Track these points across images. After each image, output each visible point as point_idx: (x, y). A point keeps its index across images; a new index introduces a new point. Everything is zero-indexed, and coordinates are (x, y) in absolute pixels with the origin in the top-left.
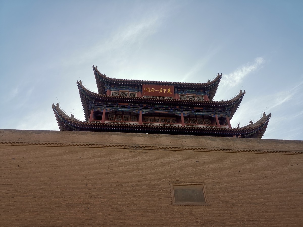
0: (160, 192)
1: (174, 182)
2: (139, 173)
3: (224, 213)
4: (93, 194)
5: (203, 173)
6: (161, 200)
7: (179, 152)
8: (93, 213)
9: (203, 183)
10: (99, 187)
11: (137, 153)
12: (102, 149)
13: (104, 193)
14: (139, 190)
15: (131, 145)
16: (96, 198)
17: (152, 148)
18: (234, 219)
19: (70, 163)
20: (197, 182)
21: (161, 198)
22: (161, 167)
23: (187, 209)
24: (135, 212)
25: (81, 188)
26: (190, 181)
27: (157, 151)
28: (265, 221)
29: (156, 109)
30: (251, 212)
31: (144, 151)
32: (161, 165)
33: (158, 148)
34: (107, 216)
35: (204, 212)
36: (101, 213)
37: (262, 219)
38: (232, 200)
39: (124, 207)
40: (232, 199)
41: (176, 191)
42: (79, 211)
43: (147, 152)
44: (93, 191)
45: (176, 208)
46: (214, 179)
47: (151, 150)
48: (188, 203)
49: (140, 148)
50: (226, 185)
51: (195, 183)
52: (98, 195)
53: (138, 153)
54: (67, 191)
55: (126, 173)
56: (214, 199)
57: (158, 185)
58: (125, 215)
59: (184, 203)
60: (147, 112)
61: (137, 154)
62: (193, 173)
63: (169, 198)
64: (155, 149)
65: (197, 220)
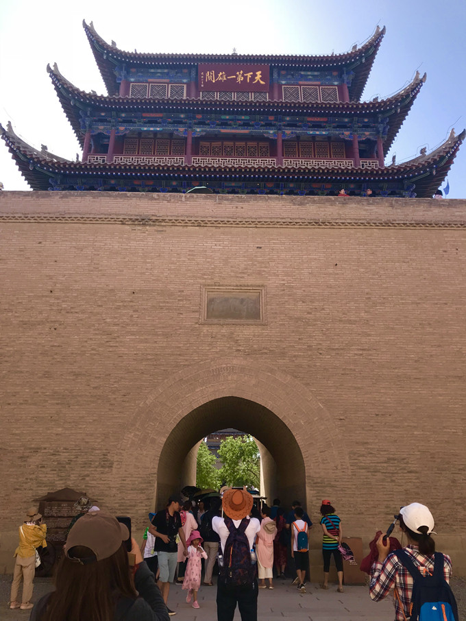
0: (181, 303)
1: (209, 285)
2: (147, 269)
3: (288, 338)
4: (63, 306)
5: (265, 269)
6: (181, 316)
7: (227, 229)
8: (63, 337)
9: (263, 286)
10: (74, 295)
11: (145, 232)
12: (81, 225)
13: (83, 305)
14: (143, 300)
15: (134, 218)
16: (68, 312)
17: (174, 222)
18: (304, 347)
19: (22, 253)
20: (252, 286)
21: (182, 314)
22: (189, 259)
23: (224, 330)
24: (134, 335)
25: (43, 296)
26: (239, 284)
27: (185, 229)
28: (358, 349)
29: (224, 124)
30: (338, 335)
31: (160, 229)
32: (189, 255)
33: (186, 223)
34: (86, 342)
35: (254, 335)
36: (76, 337)
37: (353, 347)
38: (309, 316)
39: (116, 328)
40: (309, 313)
41: (211, 301)
42: (40, 334)
43: (165, 231)
44: (63, 301)
45: (205, 329)
46: (284, 280)
47: (173, 227)
48: (230, 321)
49: (152, 223)
50: (304, 291)
51: (248, 286)
52: (72, 308)
53: (147, 232)
54: (20, 301)
55: (123, 271)
56: (276, 313)
57: (179, 291)
58: (118, 340)
59: (222, 322)
60: (204, 133)
61: (144, 234)
62: (246, 269)
63: (197, 314)
64: (181, 224)
65: (240, 348)
